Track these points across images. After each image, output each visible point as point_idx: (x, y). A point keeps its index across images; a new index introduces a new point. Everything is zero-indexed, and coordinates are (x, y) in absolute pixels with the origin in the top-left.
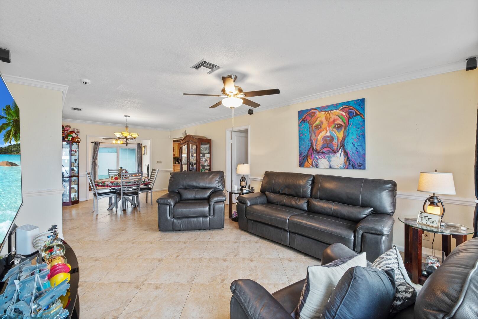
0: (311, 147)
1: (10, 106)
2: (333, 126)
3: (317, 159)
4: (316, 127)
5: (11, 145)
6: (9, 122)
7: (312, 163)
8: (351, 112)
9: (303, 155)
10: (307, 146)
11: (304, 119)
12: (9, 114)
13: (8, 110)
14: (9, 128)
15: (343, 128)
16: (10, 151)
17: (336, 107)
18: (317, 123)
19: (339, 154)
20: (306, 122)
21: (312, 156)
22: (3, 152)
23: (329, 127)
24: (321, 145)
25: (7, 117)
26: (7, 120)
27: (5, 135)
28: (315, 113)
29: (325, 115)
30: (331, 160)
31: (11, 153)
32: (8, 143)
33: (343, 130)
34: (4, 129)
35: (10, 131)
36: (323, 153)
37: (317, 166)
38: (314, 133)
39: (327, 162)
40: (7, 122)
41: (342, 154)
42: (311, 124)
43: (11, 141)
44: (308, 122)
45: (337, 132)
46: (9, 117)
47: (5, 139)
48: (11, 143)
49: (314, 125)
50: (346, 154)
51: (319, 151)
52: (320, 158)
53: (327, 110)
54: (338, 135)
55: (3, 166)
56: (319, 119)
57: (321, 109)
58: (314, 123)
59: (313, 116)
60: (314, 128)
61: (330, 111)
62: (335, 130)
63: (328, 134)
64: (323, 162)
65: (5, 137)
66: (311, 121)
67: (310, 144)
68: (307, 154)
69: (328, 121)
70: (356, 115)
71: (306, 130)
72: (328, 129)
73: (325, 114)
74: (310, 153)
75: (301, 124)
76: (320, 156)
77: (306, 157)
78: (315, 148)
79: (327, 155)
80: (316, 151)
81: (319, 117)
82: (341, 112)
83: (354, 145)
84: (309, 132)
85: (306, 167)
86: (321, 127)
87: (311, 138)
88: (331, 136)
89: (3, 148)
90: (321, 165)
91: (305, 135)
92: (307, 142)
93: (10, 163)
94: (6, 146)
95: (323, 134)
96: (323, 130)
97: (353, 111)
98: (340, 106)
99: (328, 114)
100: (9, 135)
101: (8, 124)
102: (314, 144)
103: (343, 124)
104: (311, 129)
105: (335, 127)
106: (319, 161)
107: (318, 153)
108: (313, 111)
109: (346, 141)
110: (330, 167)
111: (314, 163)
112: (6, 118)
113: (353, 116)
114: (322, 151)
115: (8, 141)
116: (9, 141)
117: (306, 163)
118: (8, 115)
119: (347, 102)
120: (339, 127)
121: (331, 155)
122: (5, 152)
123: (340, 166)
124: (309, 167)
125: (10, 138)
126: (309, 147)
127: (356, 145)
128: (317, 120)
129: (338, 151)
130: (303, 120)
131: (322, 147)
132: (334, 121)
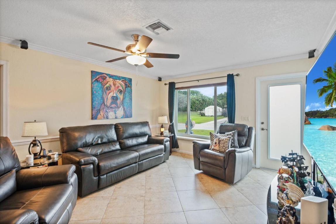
0: (103, 103)
1: (332, 68)
2: (118, 90)
3: (107, 112)
4: (107, 88)
5: (332, 109)
6: (330, 84)
7: (104, 116)
8: (126, 84)
9: (96, 109)
10: (100, 102)
11: (98, 79)
12: (330, 76)
13: (330, 72)
14: (330, 91)
15: (123, 93)
16: (331, 115)
17: (119, 78)
18: (108, 85)
19: (120, 109)
20: (99, 82)
21: (104, 110)
22: (324, 116)
23: (115, 90)
24: (110, 102)
25: (329, 79)
26: (328, 82)
27: (326, 98)
28: (106, 78)
29: (113, 82)
30: (116, 113)
31: (332, 117)
32: (329, 106)
33: (123, 94)
34: (326, 92)
35: (332, 94)
36: (111, 108)
37: (107, 118)
38: (106, 92)
39: (114, 115)
40: (328, 85)
41: (122, 109)
42: (103, 85)
43: (332, 105)
44: (101, 83)
45: (119, 95)
46: (331, 80)
47: (326, 103)
48: (332, 107)
49: (105, 86)
50: (124, 109)
51: (109, 106)
52: (109, 112)
53: (114, 78)
54: (120, 97)
55: (324, 130)
56: (109, 83)
57: (111, 76)
58: (105, 85)
59: (105, 79)
60: (105, 88)
61: (116, 80)
62: (118, 93)
63: (115, 95)
64: (111, 114)
65: (326, 100)
66: (103, 83)
67: (102, 101)
68: (100, 108)
69: (115, 86)
70: (129, 87)
71: (99, 89)
72: (115, 91)
73: (113, 80)
74: (102, 108)
75: (94, 82)
76: (109, 110)
77: (99, 111)
78: (106, 104)
79: (114, 110)
80: (107, 106)
81: (109, 81)
82: (122, 83)
83: (128, 104)
84: (101, 91)
85: (99, 119)
86: (110, 89)
87: (103, 96)
88: (116, 96)
89: (324, 112)
90: (110, 117)
91: (99, 93)
92: (100, 98)
93: (331, 127)
94: (327, 110)
95: (111, 94)
96: (112, 92)
97: (127, 84)
98: (121, 78)
99: (115, 81)
100: (331, 98)
101: (329, 87)
102: (105, 100)
103: (123, 90)
104: (103, 88)
105: (118, 91)
106: (109, 114)
107: (108, 108)
108: (105, 75)
109: (124, 101)
110: (116, 118)
111: (106, 115)
112: (327, 80)
113: (127, 87)
114: (111, 106)
115: (329, 104)
116: (331, 104)
117: (99, 116)
118: (330, 78)
119: (125, 78)
120: (121, 92)
121: (116, 109)
122: (326, 115)
123: (121, 116)
124: (101, 119)
125: (332, 101)
126: (102, 103)
127: (129, 104)
128: (107, 83)
129: (120, 107)
130: (96, 80)
131: (110, 104)
132: (118, 87)
